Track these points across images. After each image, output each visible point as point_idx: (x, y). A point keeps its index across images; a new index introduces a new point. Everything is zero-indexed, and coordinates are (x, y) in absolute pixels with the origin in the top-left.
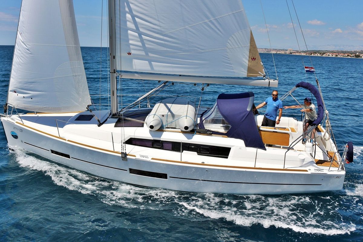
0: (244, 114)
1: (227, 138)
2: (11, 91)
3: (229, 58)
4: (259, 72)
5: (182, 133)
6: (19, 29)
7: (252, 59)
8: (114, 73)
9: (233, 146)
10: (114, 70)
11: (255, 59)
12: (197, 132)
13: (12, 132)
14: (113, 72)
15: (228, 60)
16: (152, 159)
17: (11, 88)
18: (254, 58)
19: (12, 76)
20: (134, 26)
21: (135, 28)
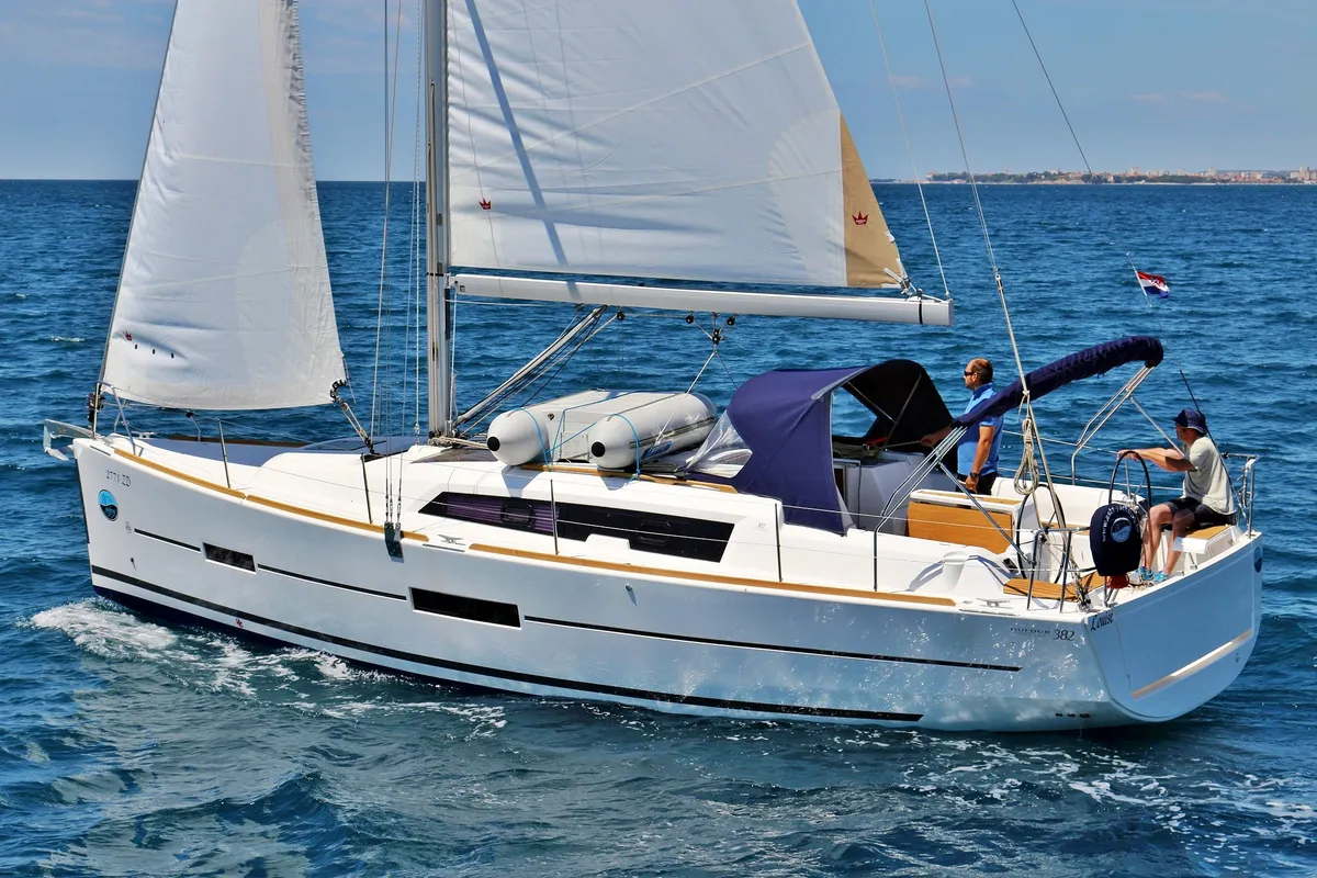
0: (794, 411)
1: (733, 492)
2: (118, 335)
3: (779, 215)
4: (886, 270)
5: (602, 476)
6: (158, 111)
7: (855, 219)
8: (440, 275)
9: (742, 517)
10: (439, 265)
11: (866, 218)
12: (643, 472)
13: (104, 494)
14: (435, 272)
15: (777, 222)
16: (475, 547)
17: (119, 323)
18: (860, 218)
19: (125, 276)
20: (499, 106)
21: (500, 114)
